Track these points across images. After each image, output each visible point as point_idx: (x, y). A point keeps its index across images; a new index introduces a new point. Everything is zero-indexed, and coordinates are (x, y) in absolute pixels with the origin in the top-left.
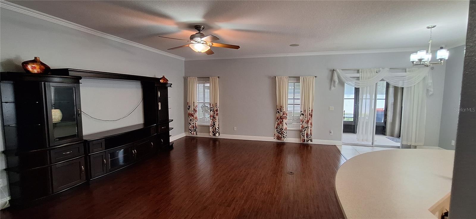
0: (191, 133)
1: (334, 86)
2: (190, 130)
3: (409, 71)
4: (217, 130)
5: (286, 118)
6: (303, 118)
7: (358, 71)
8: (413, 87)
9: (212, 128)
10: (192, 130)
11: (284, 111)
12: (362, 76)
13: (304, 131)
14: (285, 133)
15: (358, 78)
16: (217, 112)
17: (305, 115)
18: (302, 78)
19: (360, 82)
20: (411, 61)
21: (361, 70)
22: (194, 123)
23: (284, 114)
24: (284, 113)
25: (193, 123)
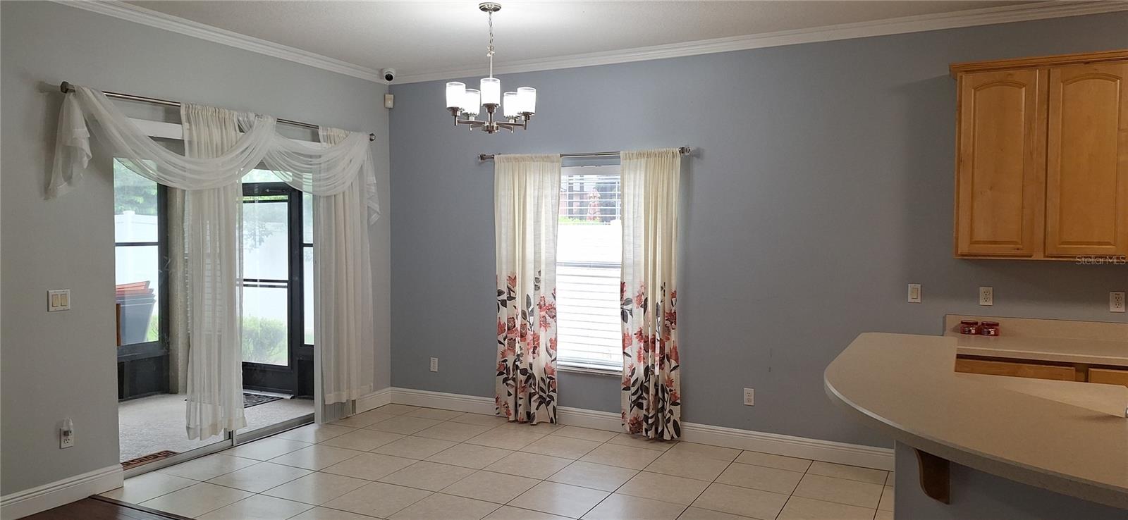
1: (69, 179)
3: (328, 139)
7: (172, 113)
8: (341, 197)
12: (195, 138)
15: (176, 145)
19: (185, 161)
20: (448, 106)
21: (188, 108)
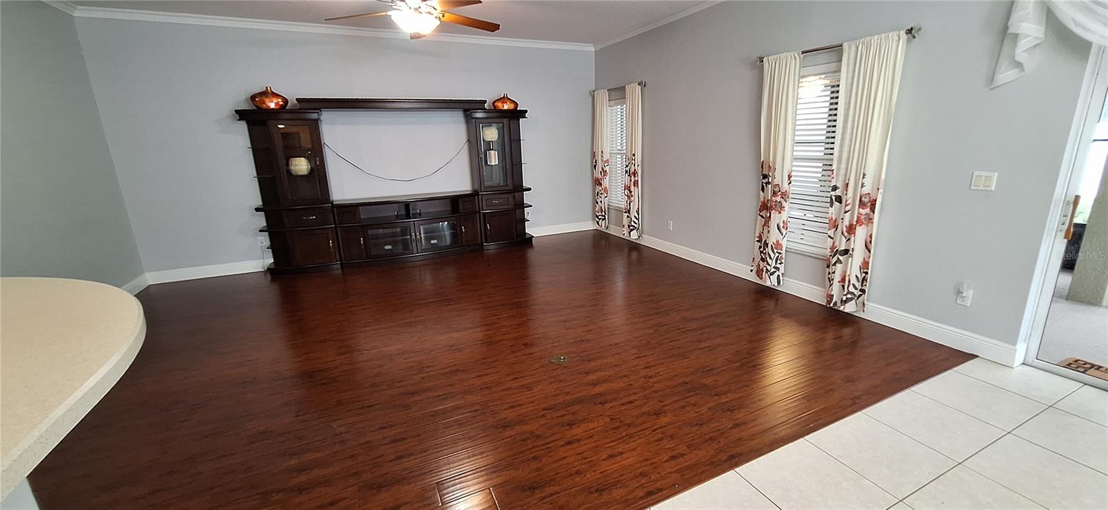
0: (598, 223)
2: (597, 217)
4: (633, 224)
5: (782, 208)
6: (839, 214)
9: (628, 217)
10: (600, 217)
11: (776, 181)
13: (835, 264)
14: (770, 258)
16: (635, 176)
17: (844, 202)
18: (850, 48)
22: (603, 202)
23: (774, 194)
24: (777, 189)
25: (601, 202)
